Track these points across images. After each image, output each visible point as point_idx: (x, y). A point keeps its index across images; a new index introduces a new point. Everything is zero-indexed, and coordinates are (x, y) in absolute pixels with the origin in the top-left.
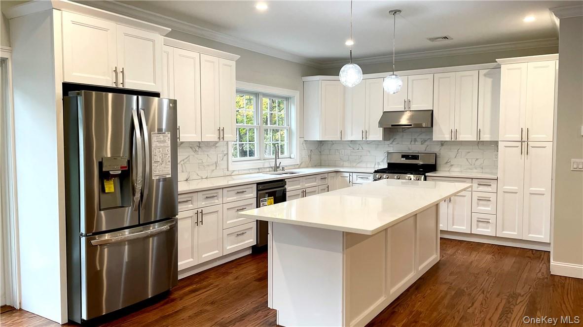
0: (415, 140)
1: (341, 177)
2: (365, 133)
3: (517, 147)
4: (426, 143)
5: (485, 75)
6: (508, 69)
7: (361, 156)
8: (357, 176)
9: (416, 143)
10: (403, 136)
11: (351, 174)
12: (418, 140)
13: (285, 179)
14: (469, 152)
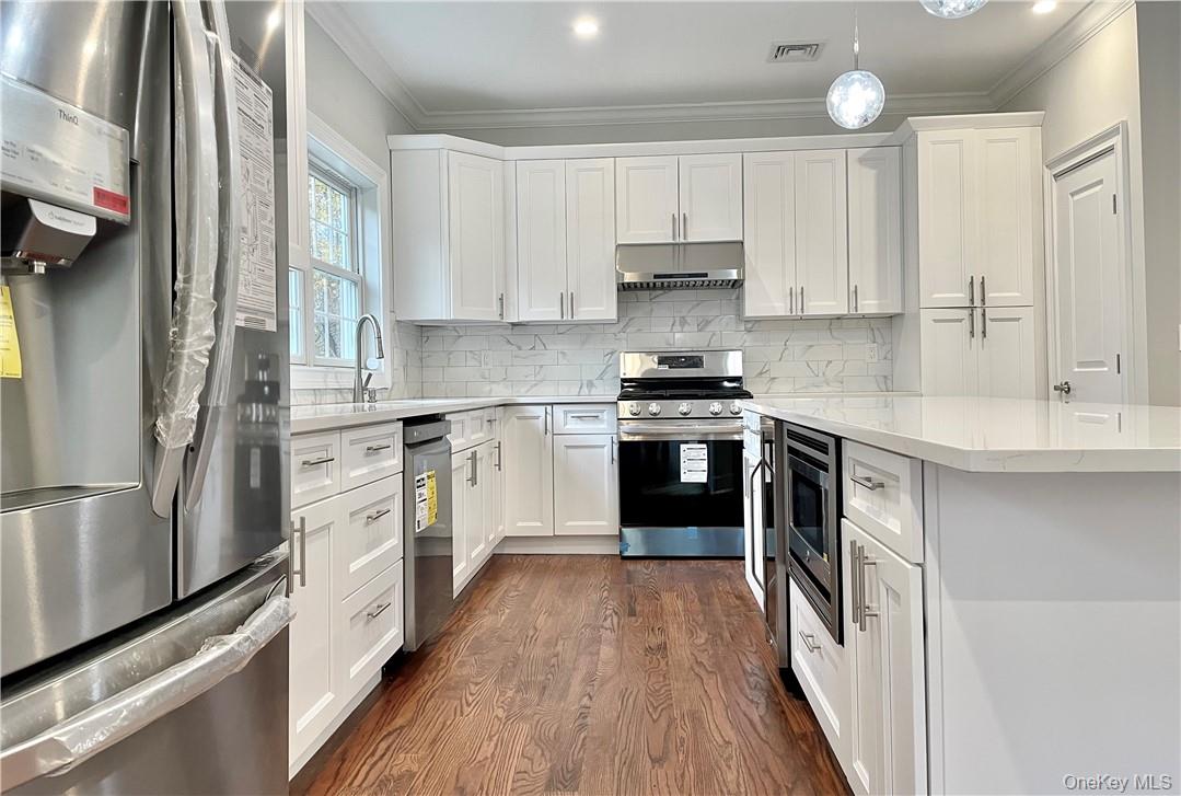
0: (683, 322)
1: (519, 418)
2: (568, 301)
3: (960, 321)
4: (710, 328)
5: (861, 160)
6: (934, 143)
7: (541, 366)
8: (566, 412)
9: (686, 328)
10: (652, 310)
11: (549, 408)
12: (689, 320)
13: (444, 415)
14: (811, 346)
